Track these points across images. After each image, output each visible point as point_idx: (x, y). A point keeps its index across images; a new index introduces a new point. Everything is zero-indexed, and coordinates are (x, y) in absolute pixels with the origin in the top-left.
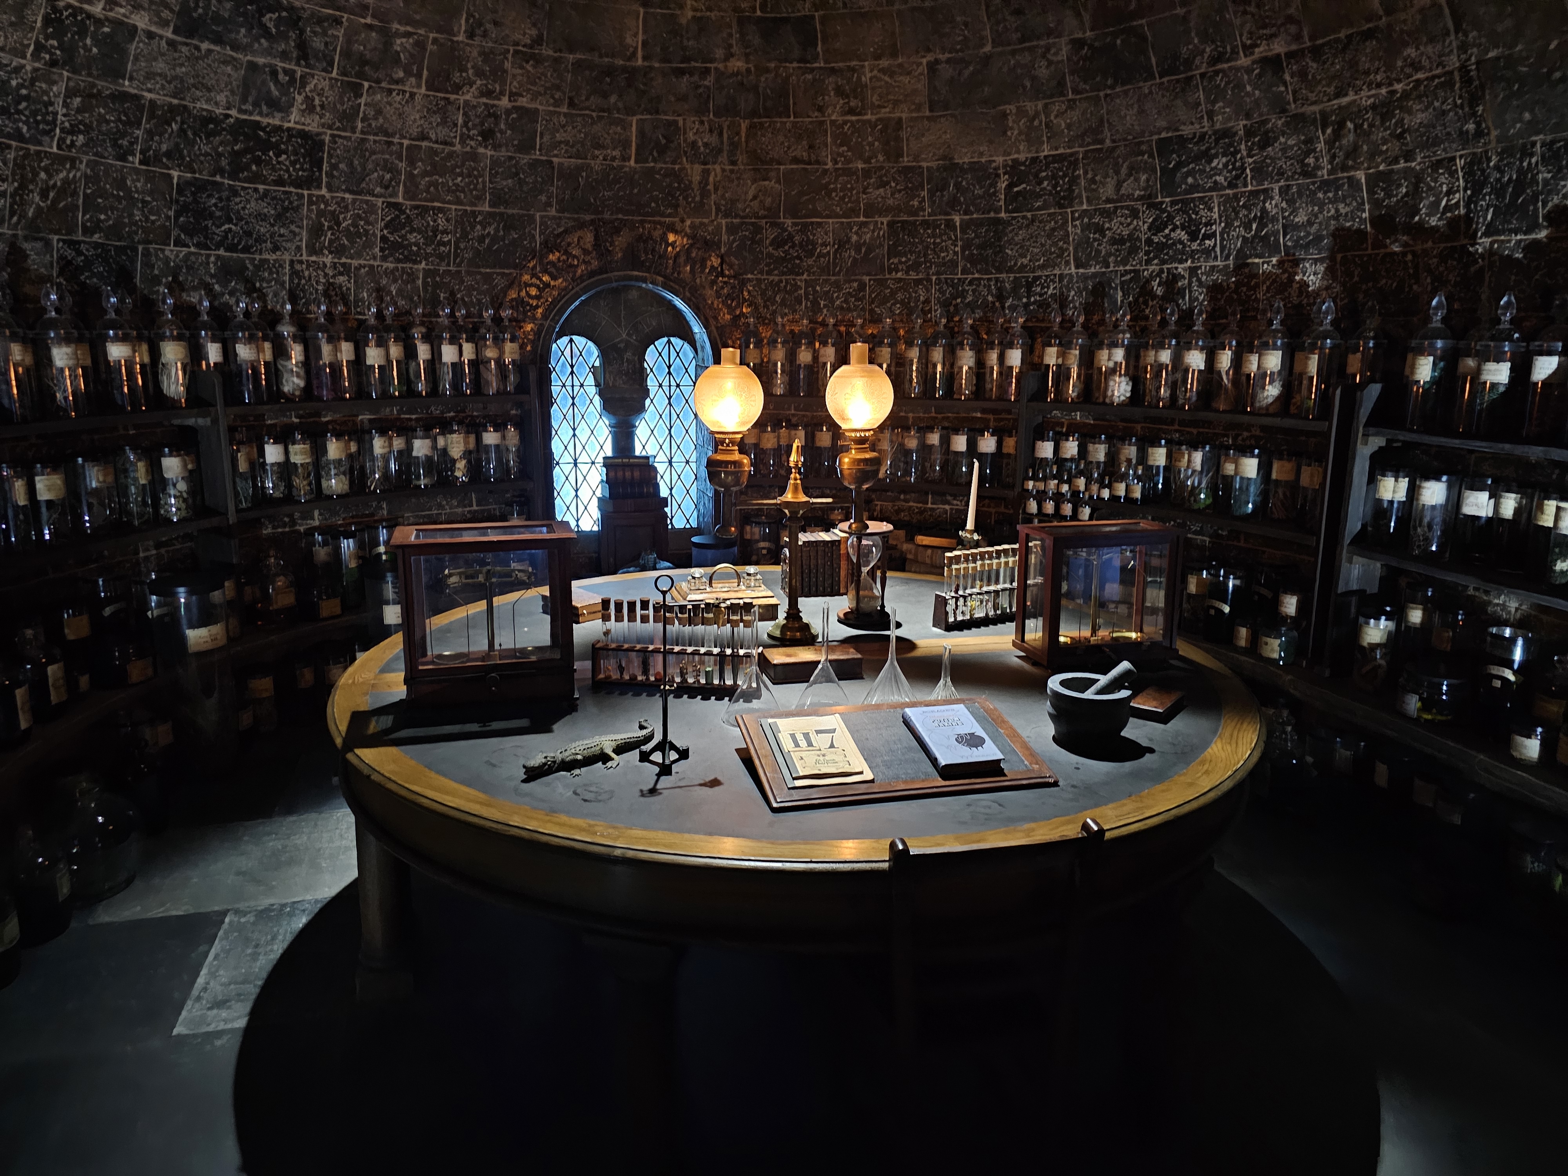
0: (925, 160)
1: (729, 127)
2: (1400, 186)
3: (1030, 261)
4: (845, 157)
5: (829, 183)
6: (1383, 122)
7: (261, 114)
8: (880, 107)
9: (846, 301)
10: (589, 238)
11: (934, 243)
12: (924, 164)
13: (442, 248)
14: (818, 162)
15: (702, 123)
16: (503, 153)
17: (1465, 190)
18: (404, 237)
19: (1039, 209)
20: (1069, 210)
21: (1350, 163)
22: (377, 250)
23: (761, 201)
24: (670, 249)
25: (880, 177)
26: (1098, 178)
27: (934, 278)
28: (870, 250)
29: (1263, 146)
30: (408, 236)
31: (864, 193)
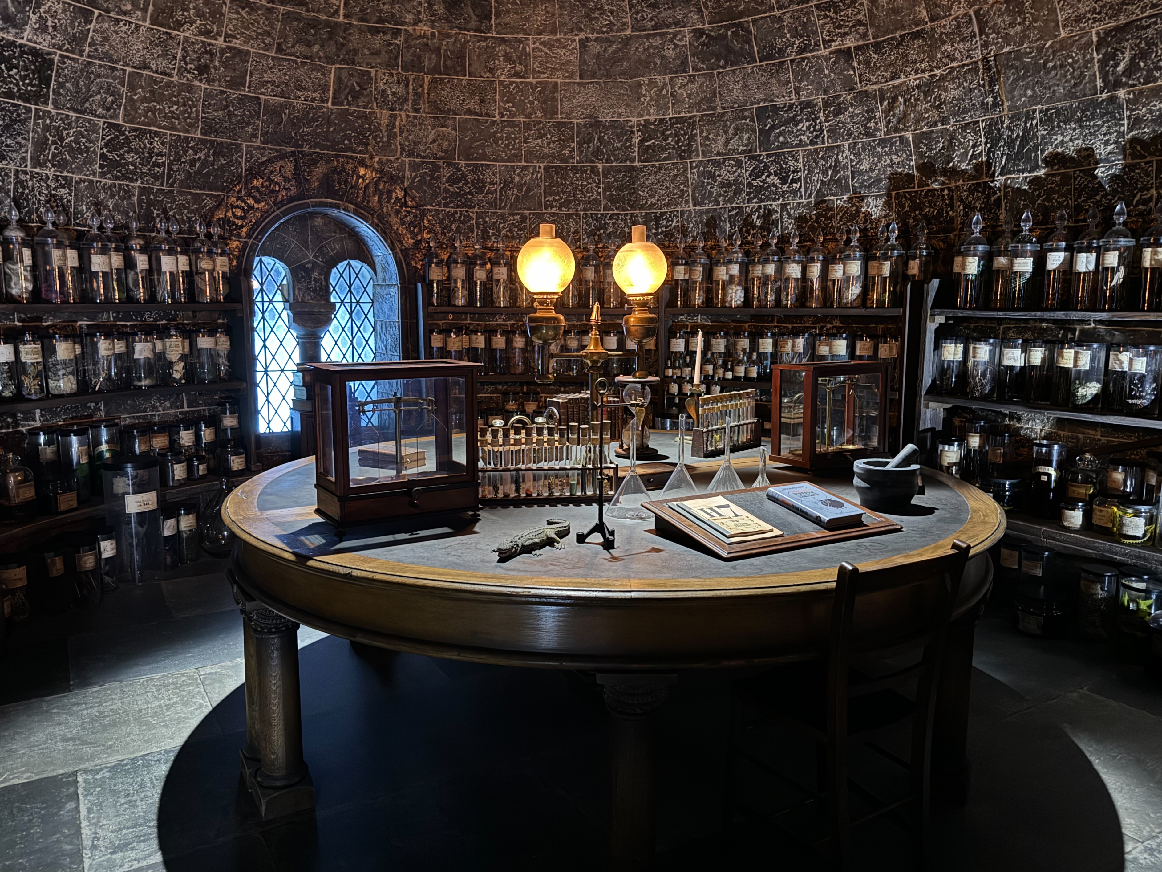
0: (574, 117)
1: (414, 80)
2: (939, 142)
3: (658, 200)
4: (510, 112)
5: (496, 132)
6: (925, 96)
8: (540, 72)
9: (510, 231)
10: (290, 167)
11: (582, 185)
12: (575, 121)
13: (157, 169)
14: (488, 115)
15: (391, 75)
16: (216, 87)
17: (986, 144)
18: (121, 156)
19: (665, 159)
20: (688, 161)
21: (901, 126)
22: (97, 166)
23: (439, 144)
24: (361, 180)
25: (538, 130)
26: (711, 136)
27: (582, 213)
28: (529, 190)
29: (836, 115)
30: (126, 156)
31: (525, 142)
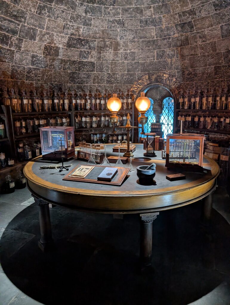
0: (222, 50)
1: (176, 49)
4: (203, 52)
5: (200, 59)
7: (83, 59)
8: (210, 39)
9: (204, 87)
10: (147, 77)
12: (222, 52)
13: (118, 81)
14: (197, 55)
15: (170, 49)
16: (129, 61)
18: (111, 79)
22: (106, 82)
23: (184, 65)
24: (164, 78)
25: (212, 56)
27: (226, 80)
28: (210, 74)
31: (208, 60)
